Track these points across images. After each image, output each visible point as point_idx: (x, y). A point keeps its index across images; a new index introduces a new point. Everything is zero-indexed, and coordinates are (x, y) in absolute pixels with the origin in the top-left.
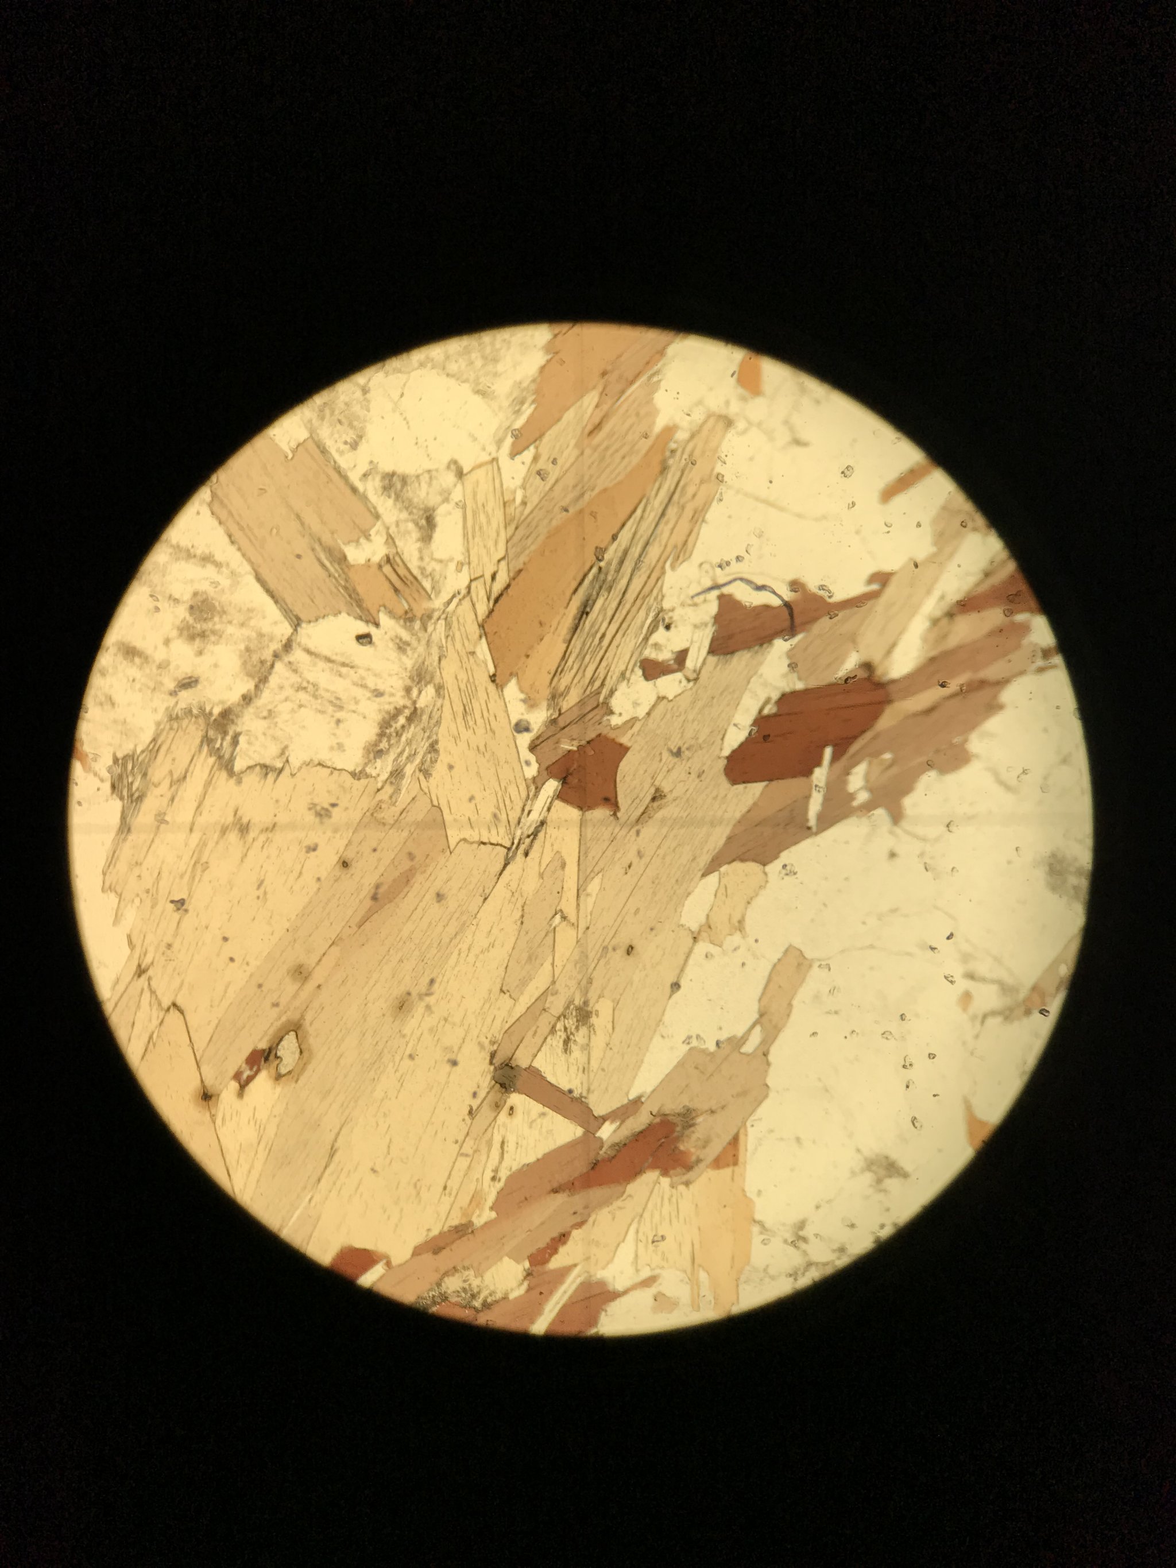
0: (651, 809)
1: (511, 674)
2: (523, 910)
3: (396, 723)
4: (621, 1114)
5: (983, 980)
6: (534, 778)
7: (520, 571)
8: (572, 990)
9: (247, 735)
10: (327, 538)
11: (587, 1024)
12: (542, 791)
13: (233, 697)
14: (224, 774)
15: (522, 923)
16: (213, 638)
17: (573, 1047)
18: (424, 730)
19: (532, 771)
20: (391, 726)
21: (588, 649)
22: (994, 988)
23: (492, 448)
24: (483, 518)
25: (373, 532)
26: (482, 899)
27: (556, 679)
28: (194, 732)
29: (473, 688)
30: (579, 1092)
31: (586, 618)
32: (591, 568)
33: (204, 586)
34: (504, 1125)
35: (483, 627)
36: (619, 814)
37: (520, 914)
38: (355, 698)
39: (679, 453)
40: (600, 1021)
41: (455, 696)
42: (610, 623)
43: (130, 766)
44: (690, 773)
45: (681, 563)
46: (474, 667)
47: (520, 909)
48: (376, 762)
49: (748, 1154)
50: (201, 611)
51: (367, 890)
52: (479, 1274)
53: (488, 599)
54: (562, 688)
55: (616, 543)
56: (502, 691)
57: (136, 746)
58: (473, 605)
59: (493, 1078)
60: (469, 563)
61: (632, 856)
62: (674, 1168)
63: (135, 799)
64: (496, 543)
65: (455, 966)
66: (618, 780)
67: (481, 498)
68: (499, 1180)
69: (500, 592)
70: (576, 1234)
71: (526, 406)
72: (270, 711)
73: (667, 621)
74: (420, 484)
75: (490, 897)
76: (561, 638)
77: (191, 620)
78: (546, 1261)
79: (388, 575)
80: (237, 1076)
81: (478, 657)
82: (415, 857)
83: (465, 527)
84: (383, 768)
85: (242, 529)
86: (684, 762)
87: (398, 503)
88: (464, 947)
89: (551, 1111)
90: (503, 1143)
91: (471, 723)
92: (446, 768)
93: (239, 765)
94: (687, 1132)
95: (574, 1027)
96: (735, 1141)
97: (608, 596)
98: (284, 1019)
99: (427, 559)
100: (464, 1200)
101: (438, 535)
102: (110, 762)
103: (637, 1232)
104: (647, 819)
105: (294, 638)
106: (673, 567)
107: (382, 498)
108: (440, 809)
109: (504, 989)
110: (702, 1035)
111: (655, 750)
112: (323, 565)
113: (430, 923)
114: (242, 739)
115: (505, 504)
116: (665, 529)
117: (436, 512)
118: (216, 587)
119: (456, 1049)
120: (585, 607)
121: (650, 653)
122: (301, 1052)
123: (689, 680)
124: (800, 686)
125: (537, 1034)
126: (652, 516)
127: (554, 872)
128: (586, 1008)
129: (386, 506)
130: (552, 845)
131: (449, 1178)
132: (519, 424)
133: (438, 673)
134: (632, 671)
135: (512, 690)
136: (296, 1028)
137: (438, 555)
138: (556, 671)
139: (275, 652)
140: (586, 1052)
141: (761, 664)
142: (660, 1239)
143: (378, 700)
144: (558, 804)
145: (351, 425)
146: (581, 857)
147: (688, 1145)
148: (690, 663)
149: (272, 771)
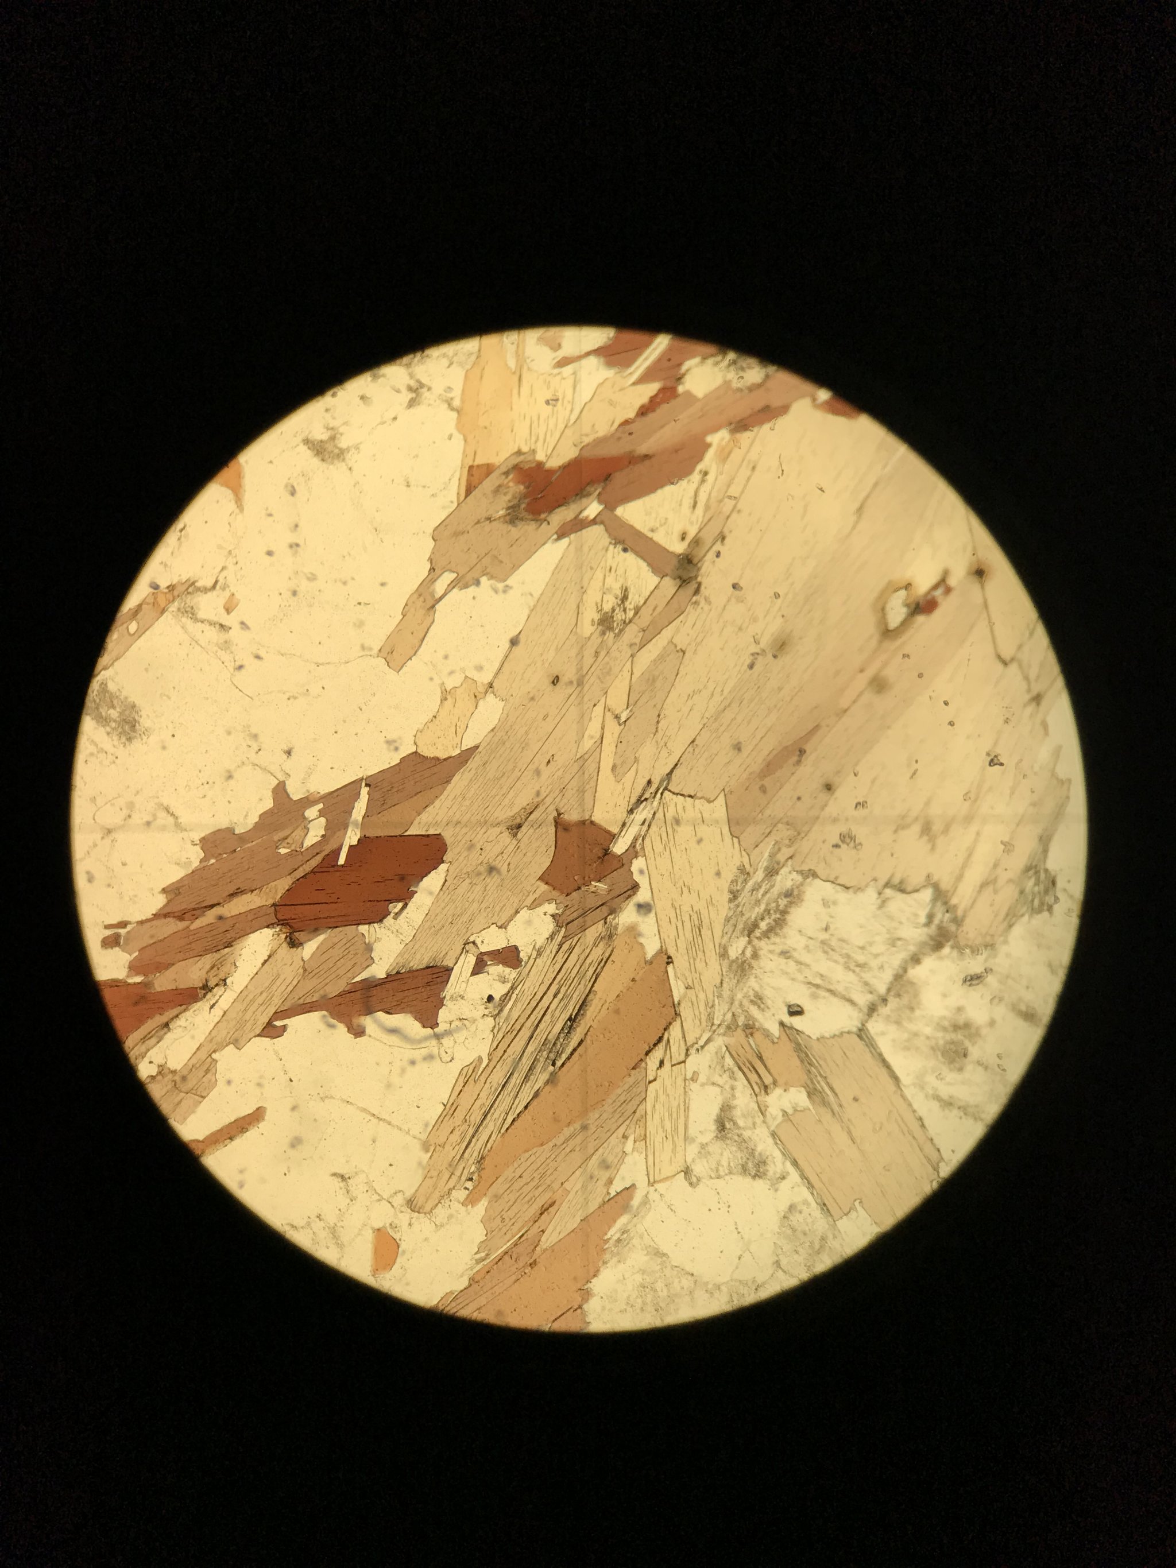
0: (523, 817)
1: (651, 963)
2: (657, 728)
3: (769, 923)
4: (579, 524)
5: (212, 624)
6: (636, 857)
7: (634, 1068)
8: (615, 647)
9: (918, 923)
10: (827, 1117)
11: (604, 614)
12: (629, 843)
13: (929, 962)
14: (944, 886)
15: (659, 716)
16: (946, 1023)
17: (619, 592)
18: (742, 914)
19: (637, 864)
20: (775, 920)
21: (571, 983)
22: (201, 615)
23: (653, 1196)
24: (668, 1125)
25: (780, 1118)
26: (695, 743)
27: (607, 955)
28: (971, 930)
29: (690, 952)
30: (616, 550)
31: (571, 1015)
32: (563, 1065)
33: (951, 1076)
34: (692, 523)
35: (676, 1014)
36: (555, 814)
37: (660, 725)
38: (809, 951)
39: (464, 1178)
40: (590, 614)
41: (709, 946)
42: (548, 1008)
43: (1036, 902)
44: (481, 849)
45: (471, 1063)
46: (687, 973)
47: (659, 729)
48: (792, 886)
49: (457, 475)
50: (956, 1052)
51: (809, 760)
52: (727, 383)
53: (668, 1041)
54: (602, 945)
55: (536, 1088)
56: (662, 947)
57: (1029, 922)
58: (684, 1037)
59: (699, 569)
60: (685, 1080)
61: (546, 772)
62: (530, 468)
63: (1033, 869)
64: (656, 1098)
65: (727, 679)
66: (553, 848)
67: (668, 1145)
68: (700, 472)
69: (657, 1048)
70: (632, 415)
71: (615, 1238)
72: (894, 946)
73: (490, 1005)
74: (729, 1165)
75: (689, 743)
76: (597, 996)
77: (967, 1043)
78: (661, 390)
79: (768, 1075)
80: (948, 590)
81: (685, 985)
82: (760, 788)
83: (687, 1117)
84: (786, 879)
85: (910, 1132)
86: (485, 861)
87: (753, 1147)
88: (718, 698)
89: (645, 533)
90: (694, 506)
91: (695, 917)
92: (723, 875)
93: (927, 894)
94: (515, 502)
95: (617, 611)
96: (469, 491)
97: (548, 1035)
98: (899, 642)
99: (727, 1087)
100: (737, 455)
101: (715, 1111)
102: (1056, 907)
103: (572, 411)
104: (528, 807)
105: (867, 1017)
106: (480, 1059)
107: (768, 1153)
108: (731, 834)
109: (681, 654)
110: (493, 593)
111: (513, 876)
112: (832, 1089)
113: (749, 723)
114: (923, 920)
115: (645, 1139)
116: (485, 1100)
117: (715, 1135)
118: (940, 1074)
119: (733, 600)
120: (571, 1027)
121: (511, 974)
122: (883, 609)
123: (474, 943)
124: (363, 929)
125: (652, 608)
126: (497, 1113)
127: (623, 762)
128: (603, 628)
129: (765, 1145)
130: (623, 789)
131: (749, 479)
132: (623, 1220)
133: (724, 970)
134: (530, 958)
135: (651, 948)
136: (887, 633)
137: (718, 1090)
138: (606, 962)
139: (886, 1005)
140: (606, 586)
141: (400, 955)
142: (550, 402)
143: (786, 948)
144: (615, 830)
145: (794, 1230)
146: (596, 774)
147: (515, 488)
148: (471, 960)
149: (895, 886)
